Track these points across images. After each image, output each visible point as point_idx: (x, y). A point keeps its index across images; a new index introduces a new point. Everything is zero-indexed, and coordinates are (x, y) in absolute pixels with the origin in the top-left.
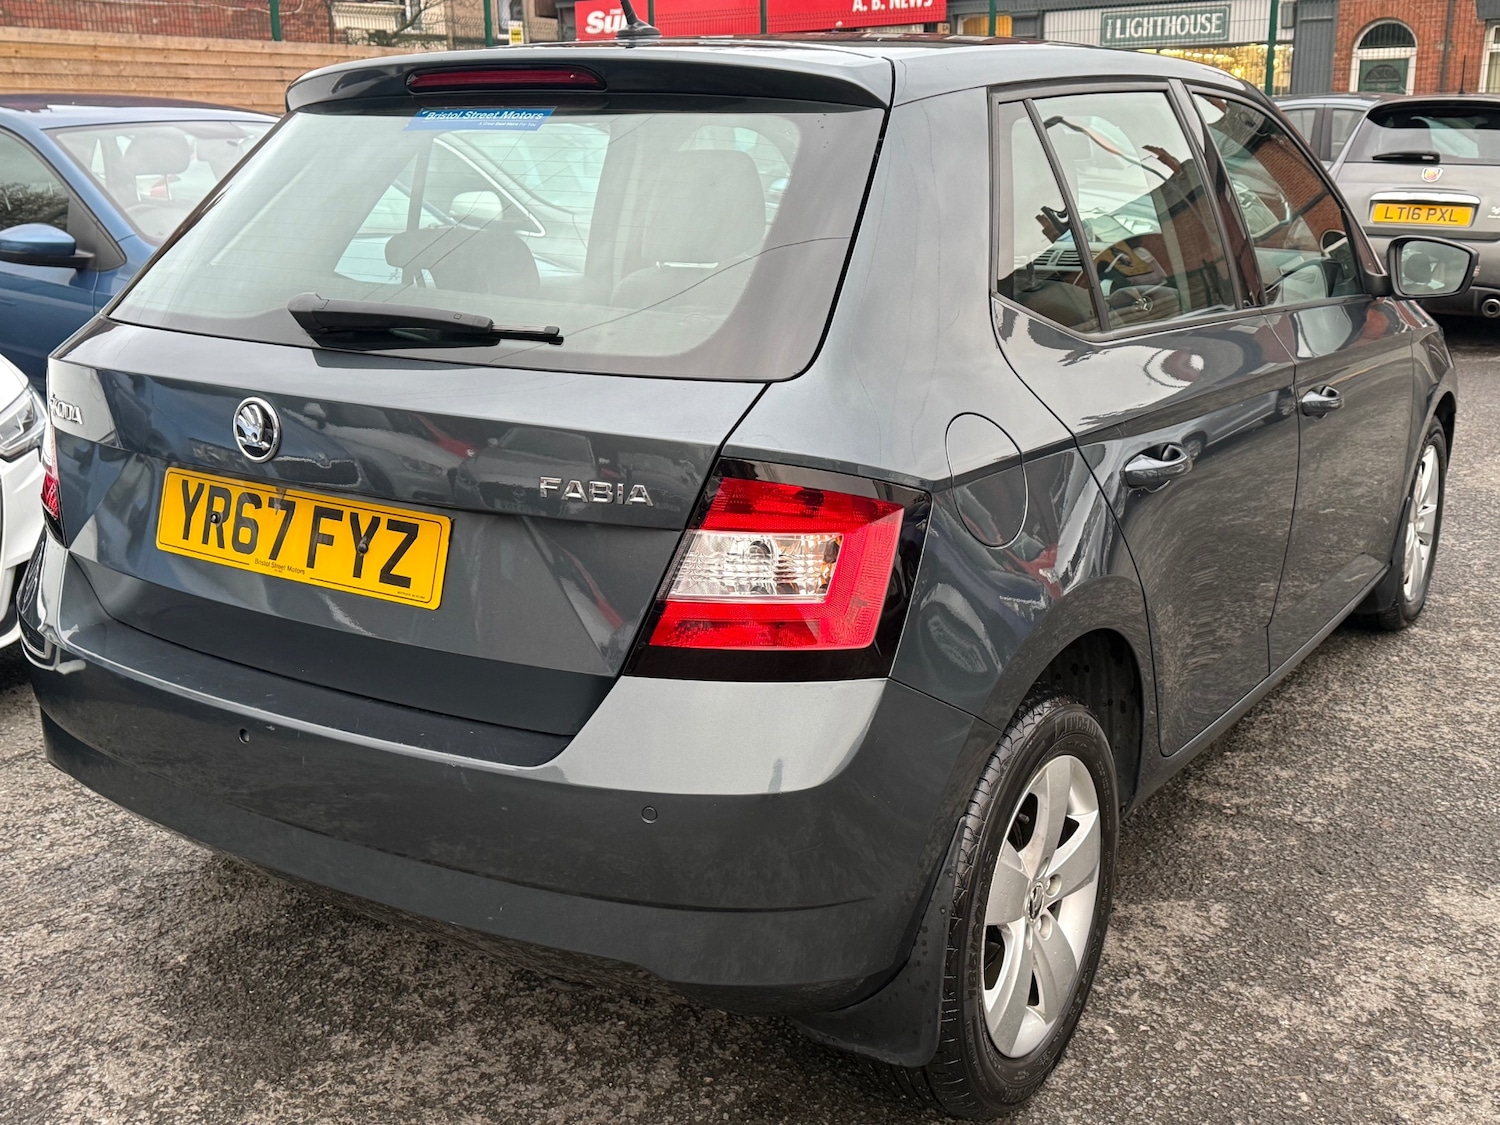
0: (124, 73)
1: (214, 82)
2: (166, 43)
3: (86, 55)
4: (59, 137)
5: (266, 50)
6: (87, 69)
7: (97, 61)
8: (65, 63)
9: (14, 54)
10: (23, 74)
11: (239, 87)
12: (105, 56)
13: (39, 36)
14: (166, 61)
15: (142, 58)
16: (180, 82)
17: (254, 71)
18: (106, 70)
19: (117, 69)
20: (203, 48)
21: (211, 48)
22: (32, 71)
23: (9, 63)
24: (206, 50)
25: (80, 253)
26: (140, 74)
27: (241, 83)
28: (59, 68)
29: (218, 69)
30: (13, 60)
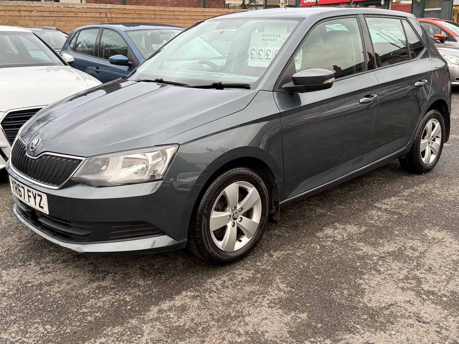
0: (162, 18)
1: (186, 20)
2: (174, 9)
3: (153, 13)
4: (127, 33)
5: (201, 11)
6: (153, 17)
7: (155, 14)
8: (147, 15)
9: (134, 13)
10: (137, 18)
11: (193, 21)
12: (158, 13)
13: (141, 8)
14: (174, 14)
15: (167, 13)
16: (177, 20)
17: (197, 17)
18: (158, 17)
19: (161, 17)
20: (184, 10)
21: (186, 10)
22: (139, 17)
23: (133, 15)
24: (185, 11)
25: (129, 62)
26: (167, 18)
27: (194, 20)
28: (145, 16)
29: (188, 16)
30: (134, 14)
